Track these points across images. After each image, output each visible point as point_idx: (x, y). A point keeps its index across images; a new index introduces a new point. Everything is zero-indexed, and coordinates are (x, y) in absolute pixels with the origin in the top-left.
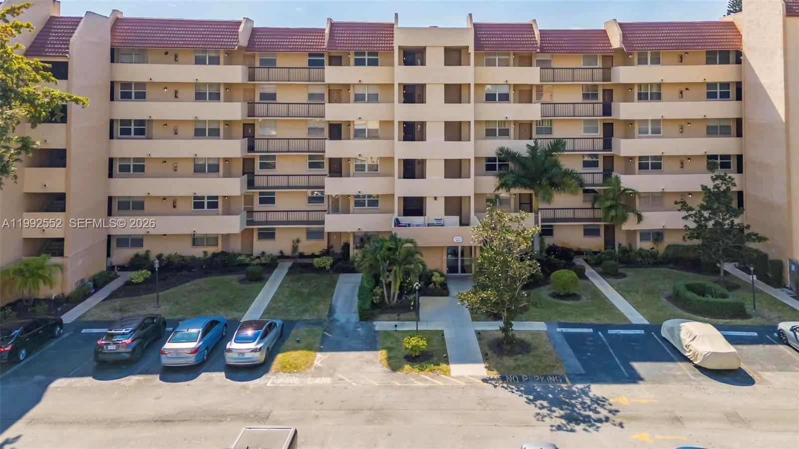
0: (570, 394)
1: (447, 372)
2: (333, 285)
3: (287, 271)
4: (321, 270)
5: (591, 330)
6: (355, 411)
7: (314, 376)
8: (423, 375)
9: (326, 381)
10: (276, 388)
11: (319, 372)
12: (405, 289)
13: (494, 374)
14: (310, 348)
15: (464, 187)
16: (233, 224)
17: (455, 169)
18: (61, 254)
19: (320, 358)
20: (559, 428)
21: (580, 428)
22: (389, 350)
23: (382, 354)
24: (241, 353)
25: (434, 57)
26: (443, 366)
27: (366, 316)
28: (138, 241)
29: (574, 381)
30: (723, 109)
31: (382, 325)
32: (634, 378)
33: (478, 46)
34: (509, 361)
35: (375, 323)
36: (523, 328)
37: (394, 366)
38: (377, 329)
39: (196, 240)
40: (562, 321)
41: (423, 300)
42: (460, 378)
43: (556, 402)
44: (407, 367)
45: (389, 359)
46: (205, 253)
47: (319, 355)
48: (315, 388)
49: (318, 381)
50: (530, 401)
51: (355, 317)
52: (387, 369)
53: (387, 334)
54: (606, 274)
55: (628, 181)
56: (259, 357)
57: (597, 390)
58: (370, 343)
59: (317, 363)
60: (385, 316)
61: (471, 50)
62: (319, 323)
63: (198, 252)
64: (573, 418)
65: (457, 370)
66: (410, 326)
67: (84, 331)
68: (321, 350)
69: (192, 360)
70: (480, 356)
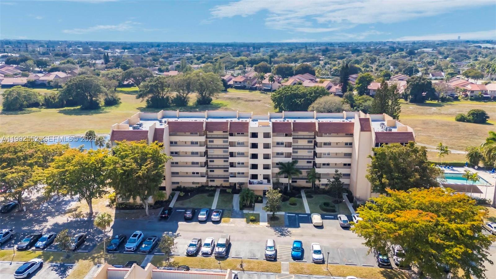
0: (283, 230)
1: (259, 224)
2: (232, 198)
3: (219, 193)
4: (229, 193)
5: (295, 215)
6: (240, 231)
7: (231, 224)
8: (254, 225)
9: (233, 225)
10: (223, 226)
11: (232, 223)
12: (251, 202)
13: (269, 225)
14: (229, 217)
15: (268, 172)
16: (204, 180)
17: (266, 167)
18: (165, 190)
19: (231, 220)
20: (279, 236)
21: (282, 236)
22: (247, 218)
23: (245, 219)
24: (215, 218)
25: (260, 135)
26: (258, 223)
27: (242, 209)
28: (178, 183)
29: (285, 227)
30: (347, 150)
31: (245, 211)
32: (299, 227)
33: (274, 131)
34: (273, 222)
35: (244, 211)
36: (278, 213)
37: (248, 222)
38: (244, 212)
39: (193, 183)
40: (289, 212)
41: (256, 204)
42: (262, 226)
43: (280, 232)
44: (250, 223)
45: (247, 220)
46: (196, 186)
47: (231, 219)
48: (231, 226)
49: (232, 225)
50: (275, 231)
51: (239, 209)
52: (246, 223)
53: (246, 214)
54: (308, 197)
55: (318, 170)
56: (219, 219)
57: (289, 229)
58: (243, 216)
59: (231, 221)
60: (246, 209)
61: (271, 134)
62: (230, 210)
63: (194, 186)
64: (282, 235)
65: (261, 224)
66: (251, 212)
67: (177, 210)
68: (231, 218)
69: (205, 219)
70: (267, 221)
